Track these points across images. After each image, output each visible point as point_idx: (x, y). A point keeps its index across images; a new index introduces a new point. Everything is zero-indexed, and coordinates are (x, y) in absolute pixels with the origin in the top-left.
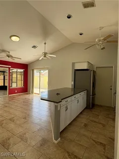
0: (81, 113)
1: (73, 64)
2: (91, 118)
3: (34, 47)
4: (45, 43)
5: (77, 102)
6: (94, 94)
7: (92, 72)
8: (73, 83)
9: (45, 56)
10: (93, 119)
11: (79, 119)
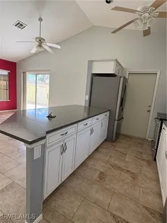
0: (96, 150)
1: (91, 63)
2: (112, 161)
3: (20, 25)
4: (41, 20)
5: (89, 132)
6: (121, 118)
7: (122, 79)
8: (87, 98)
9: (40, 46)
10: (116, 162)
11: (91, 163)
